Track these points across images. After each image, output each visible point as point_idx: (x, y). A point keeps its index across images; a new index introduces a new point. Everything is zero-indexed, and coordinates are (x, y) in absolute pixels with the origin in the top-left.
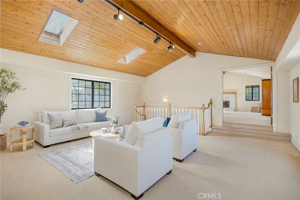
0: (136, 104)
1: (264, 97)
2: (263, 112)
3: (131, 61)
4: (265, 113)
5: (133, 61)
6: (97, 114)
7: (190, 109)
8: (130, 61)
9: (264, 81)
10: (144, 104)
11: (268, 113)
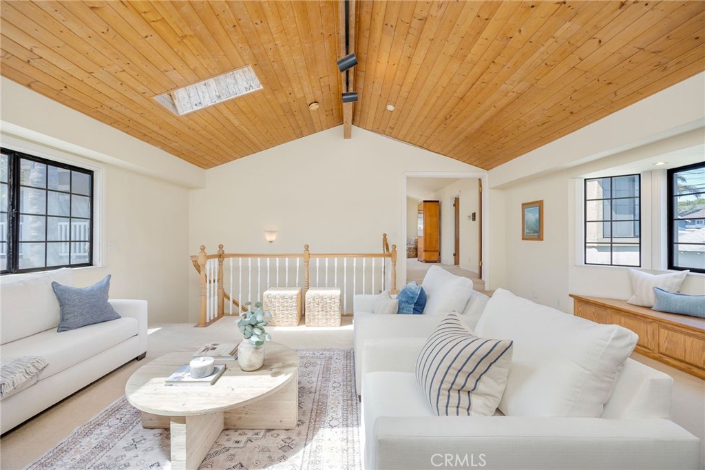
0: (203, 249)
1: (427, 232)
2: (426, 256)
3: (200, 107)
4: (428, 259)
5: (205, 110)
6: (61, 295)
7: (362, 257)
8: (195, 108)
9: (427, 203)
10: (221, 247)
11: (435, 258)
